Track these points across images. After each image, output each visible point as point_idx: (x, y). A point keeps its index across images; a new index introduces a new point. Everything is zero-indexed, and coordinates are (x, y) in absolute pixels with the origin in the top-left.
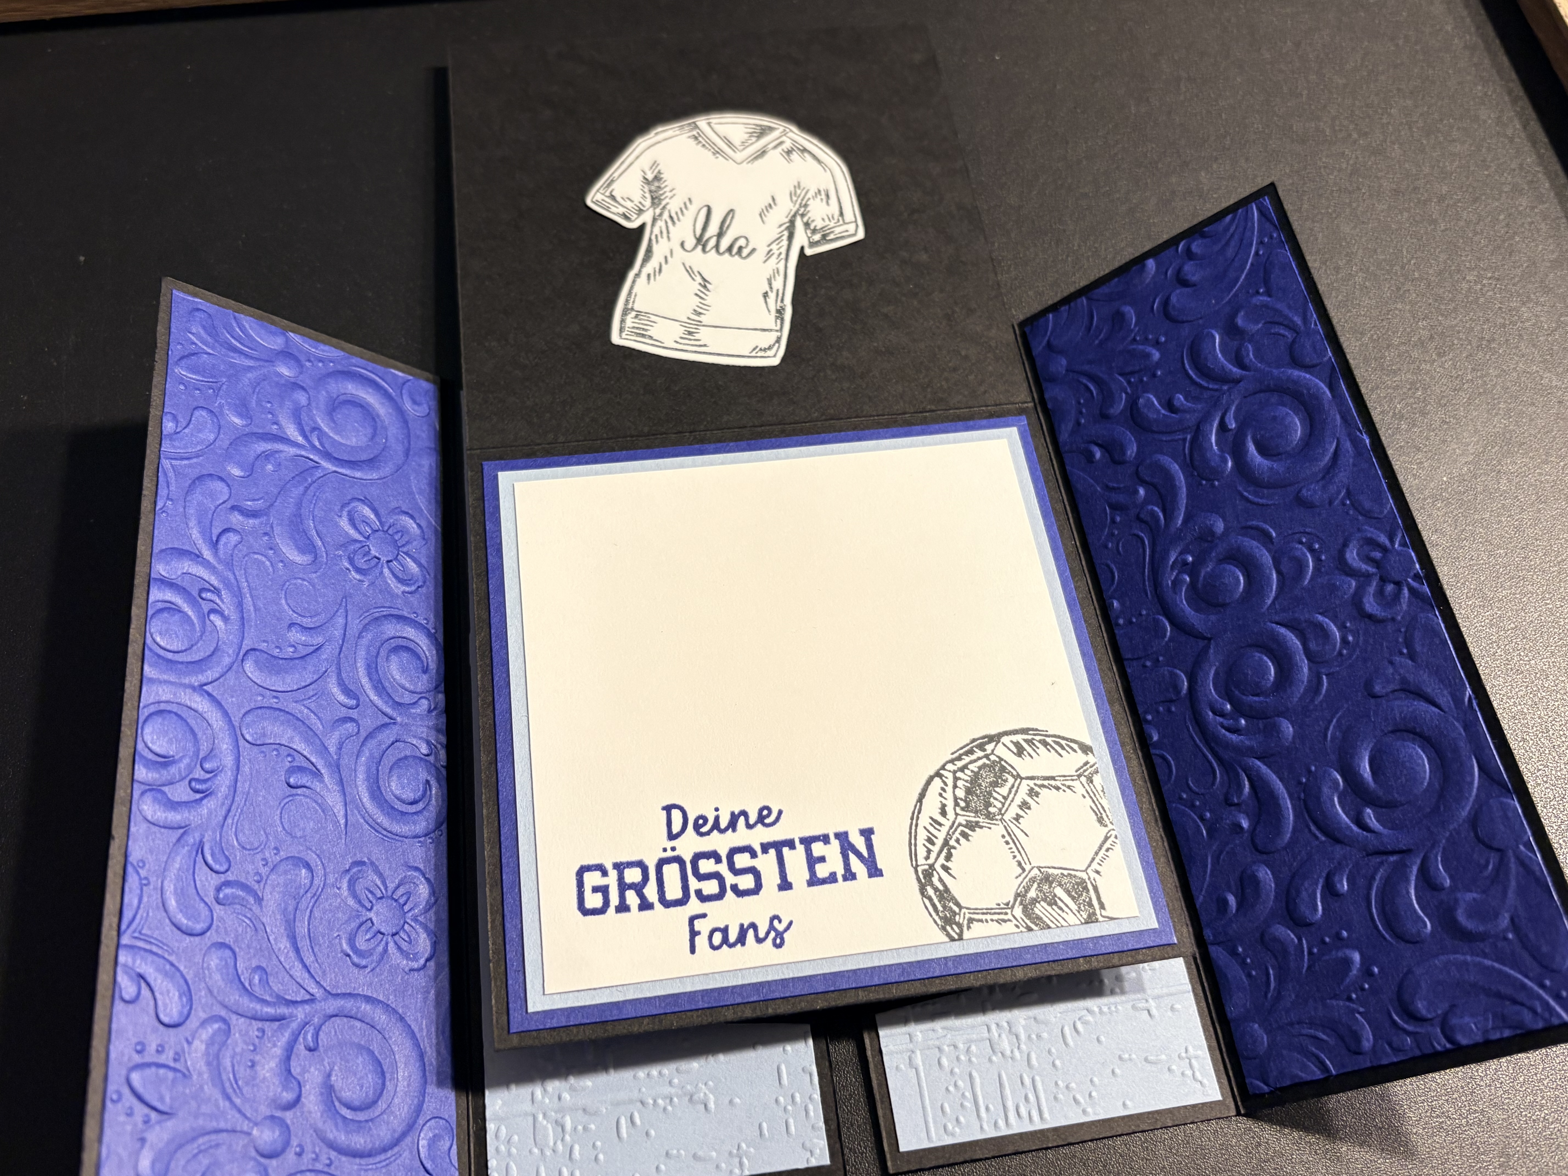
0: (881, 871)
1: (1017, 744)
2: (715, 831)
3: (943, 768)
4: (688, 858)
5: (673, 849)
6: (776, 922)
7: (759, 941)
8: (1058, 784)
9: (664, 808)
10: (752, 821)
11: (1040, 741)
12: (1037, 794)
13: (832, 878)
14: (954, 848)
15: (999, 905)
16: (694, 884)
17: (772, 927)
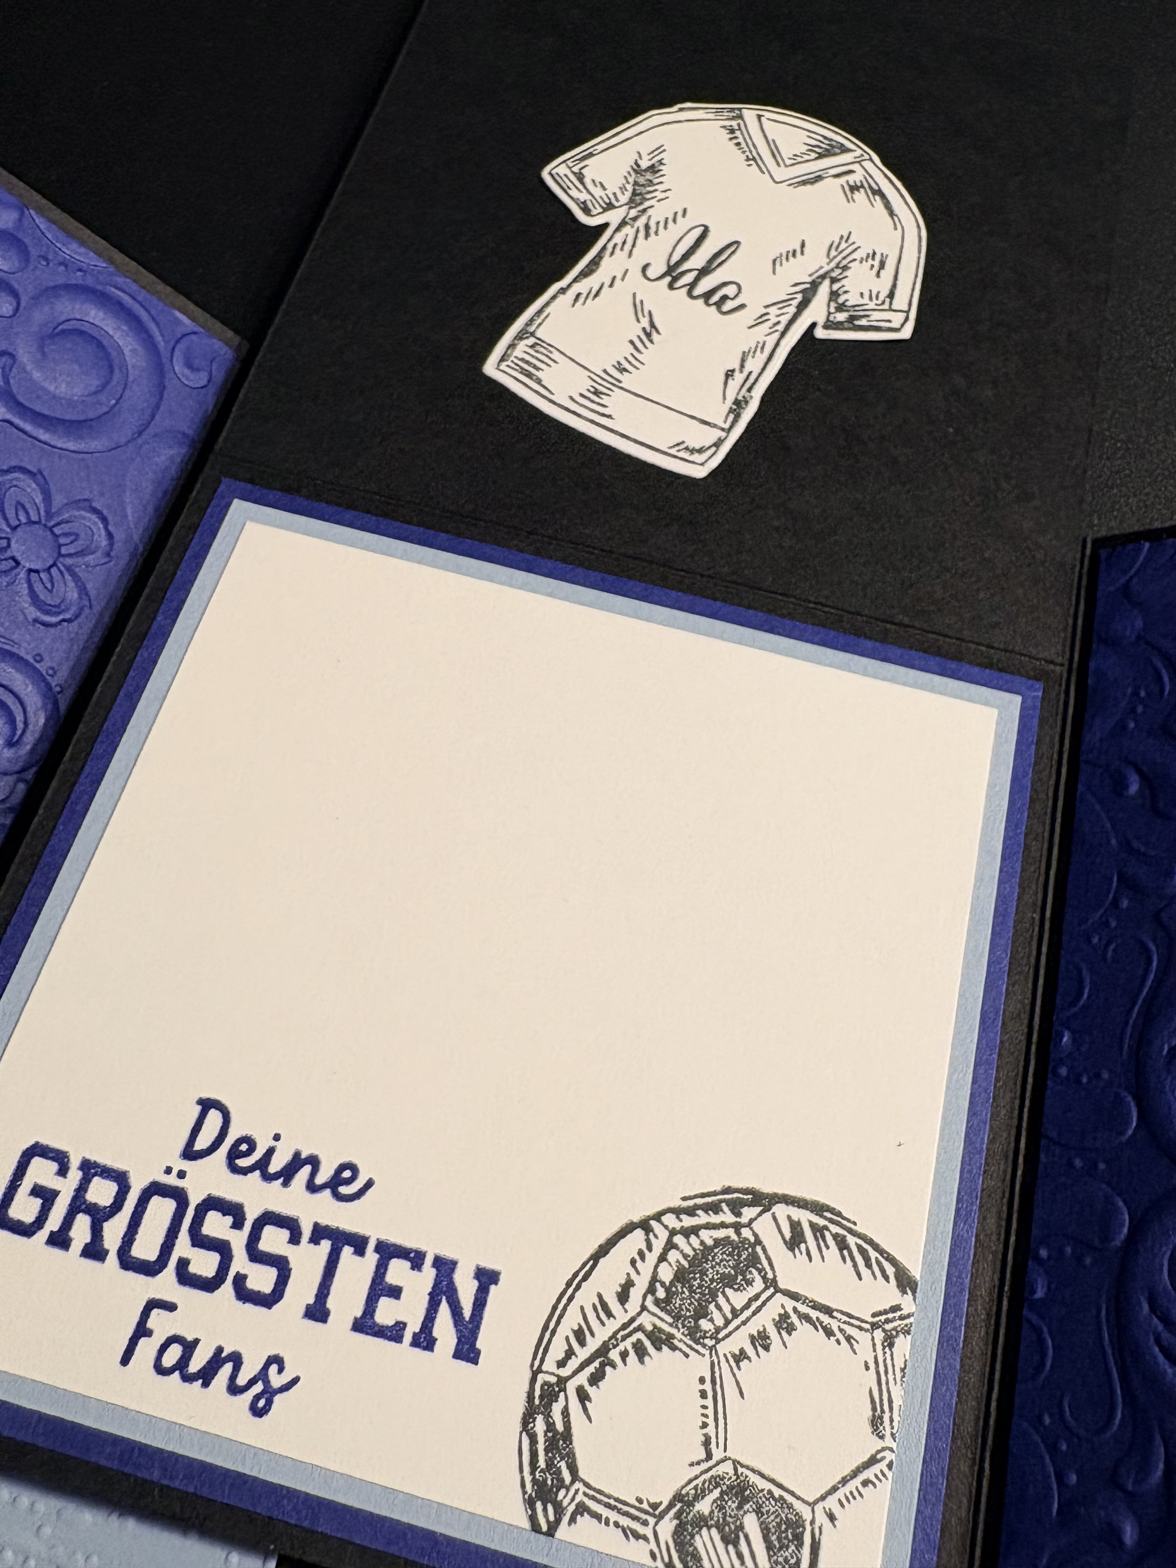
0: (478, 1353)
1: (795, 1226)
2: (257, 1173)
3: (658, 1217)
4: (195, 1199)
5: (182, 1175)
6: (274, 1368)
7: (234, 1389)
8: (834, 1325)
9: (201, 1102)
10: (320, 1180)
11: (835, 1236)
12: (791, 1329)
13: (394, 1333)
14: (614, 1366)
15: (640, 1501)
16: (183, 1247)
17: (262, 1376)
